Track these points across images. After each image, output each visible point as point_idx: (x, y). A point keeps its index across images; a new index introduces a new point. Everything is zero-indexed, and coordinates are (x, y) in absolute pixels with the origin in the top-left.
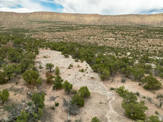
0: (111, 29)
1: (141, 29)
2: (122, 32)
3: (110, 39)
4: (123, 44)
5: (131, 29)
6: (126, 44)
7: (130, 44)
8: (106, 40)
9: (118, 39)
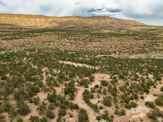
0: (64, 34)
2: (74, 38)
3: (67, 44)
4: (77, 48)
6: (79, 47)
7: (82, 47)
8: (64, 45)
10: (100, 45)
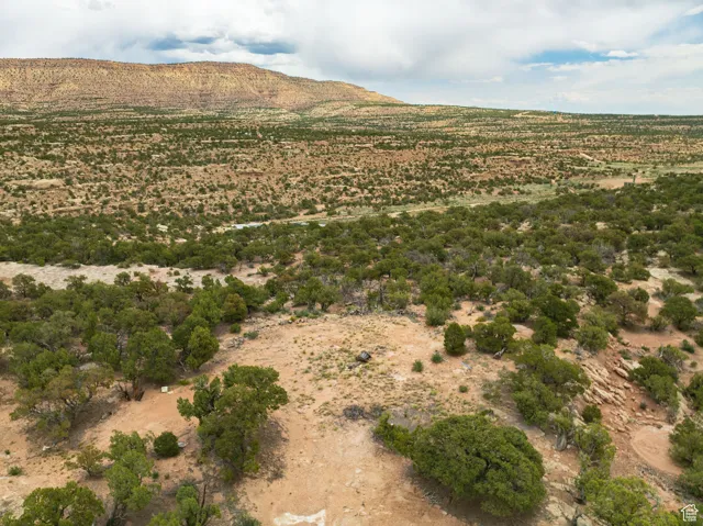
0: (17, 134)
2: (82, 149)
3: (38, 182)
4: (103, 198)
5: (111, 130)
6: (115, 194)
7: (134, 194)
8: (21, 188)
9: (74, 180)
10: (228, 177)
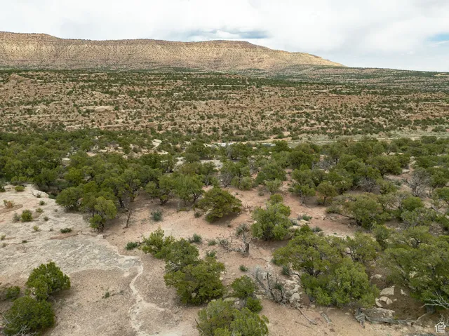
0: (97, 79)
1: (175, 79)
2: (131, 88)
3: (98, 108)
4: (137, 120)
5: (152, 78)
6: (145, 118)
7: (157, 118)
8: (88, 111)
9: (121, 107)
10: (222, 109)
